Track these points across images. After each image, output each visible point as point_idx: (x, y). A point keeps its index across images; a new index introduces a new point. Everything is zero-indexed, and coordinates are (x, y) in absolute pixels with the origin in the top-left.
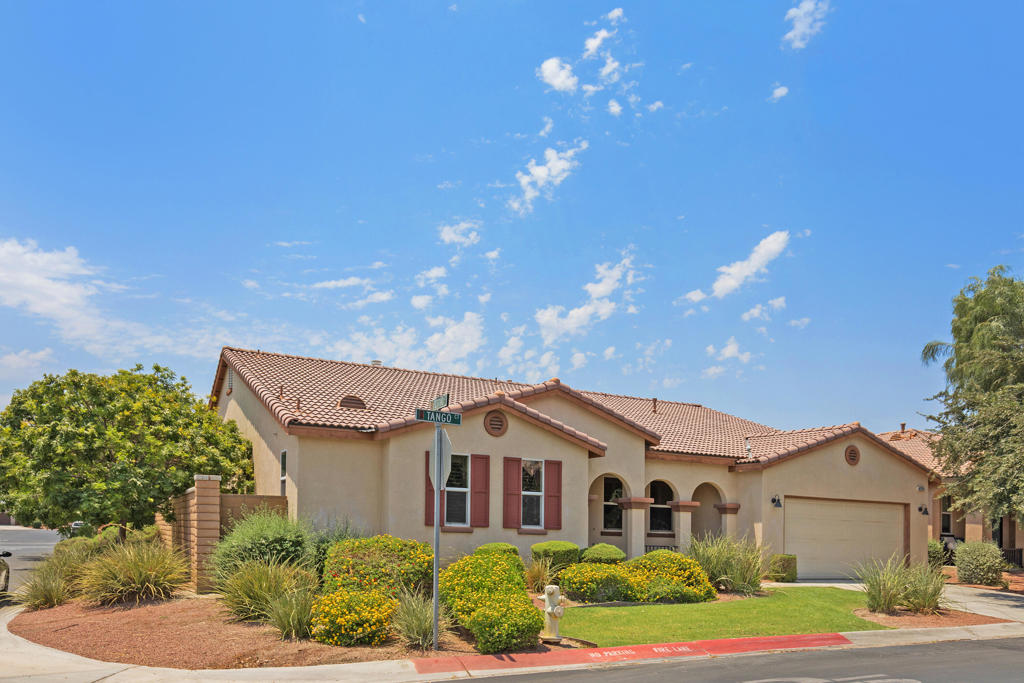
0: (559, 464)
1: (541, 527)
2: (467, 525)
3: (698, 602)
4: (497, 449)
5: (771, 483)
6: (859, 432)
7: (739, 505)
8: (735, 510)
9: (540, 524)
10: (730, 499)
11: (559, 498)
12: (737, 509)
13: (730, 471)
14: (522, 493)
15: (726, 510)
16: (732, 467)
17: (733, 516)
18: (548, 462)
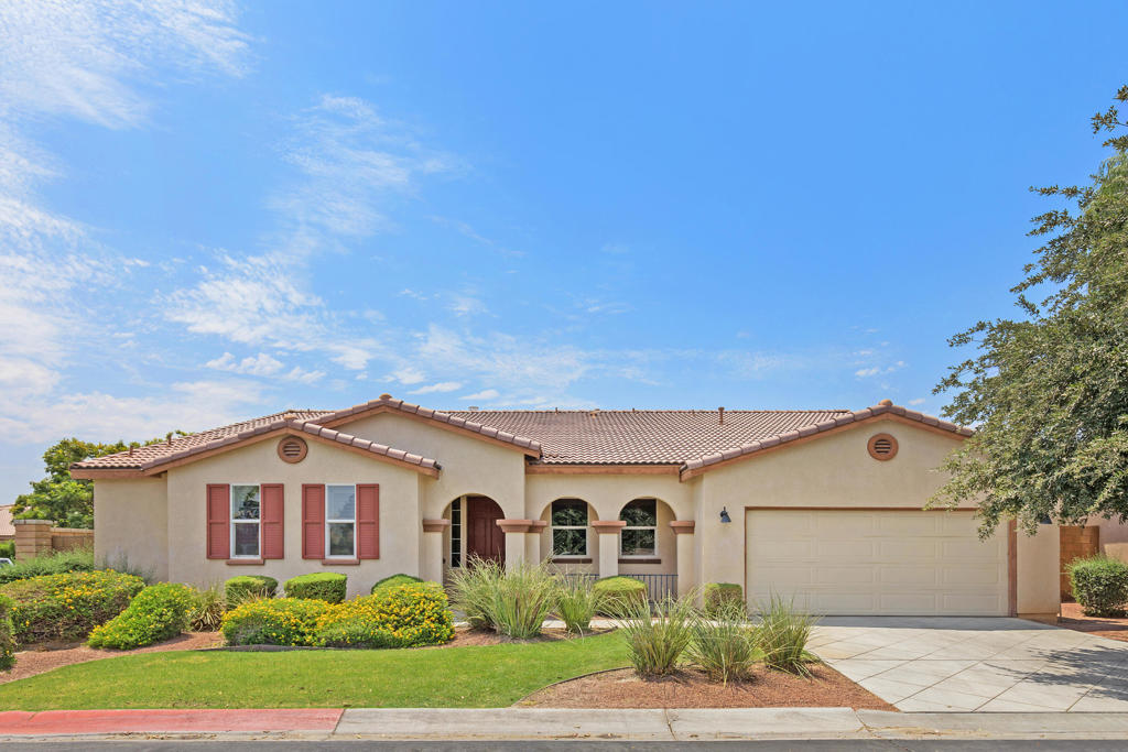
0: (376, 488)
1: (354, 558)
2: (258, 558)
3: (397, 647)
4: (294, 478)
5: (714, 493)
6: (888, 412)
7: (694, 523)
8: (690, 528)
9: (352, 554)
10: (681, 516)
11: (376, 524)
12: (693, 528)
13: (681, 481)
14: (328, 521)
15: (676, 530)
16: (680, 475)
17: (688, 536)
18: (360, 487)
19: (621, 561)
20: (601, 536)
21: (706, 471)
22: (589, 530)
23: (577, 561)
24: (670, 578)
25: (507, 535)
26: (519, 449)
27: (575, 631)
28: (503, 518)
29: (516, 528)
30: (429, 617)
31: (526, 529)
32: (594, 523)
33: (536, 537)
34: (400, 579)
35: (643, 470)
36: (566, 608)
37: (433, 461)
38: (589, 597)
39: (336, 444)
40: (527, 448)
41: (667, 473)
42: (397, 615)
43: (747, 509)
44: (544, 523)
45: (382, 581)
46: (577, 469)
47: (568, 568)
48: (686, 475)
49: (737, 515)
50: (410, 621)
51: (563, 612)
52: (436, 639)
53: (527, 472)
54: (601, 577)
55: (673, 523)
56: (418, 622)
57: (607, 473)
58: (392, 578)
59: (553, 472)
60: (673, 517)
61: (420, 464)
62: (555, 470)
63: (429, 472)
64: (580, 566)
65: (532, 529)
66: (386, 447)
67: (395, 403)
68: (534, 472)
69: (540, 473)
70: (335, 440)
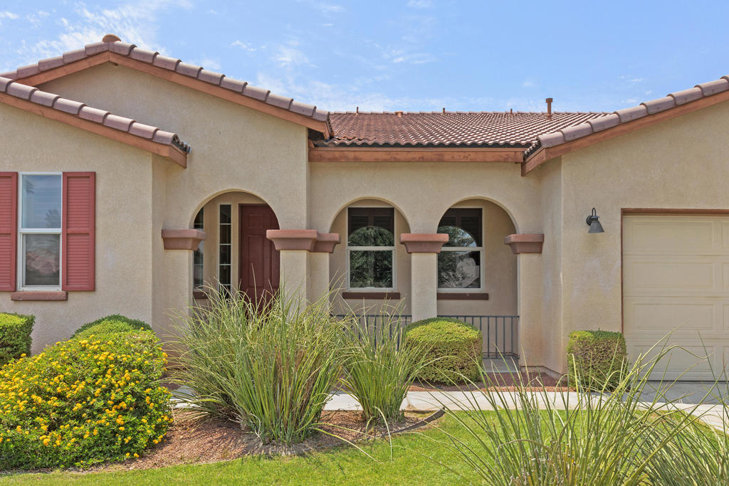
0: (92, 177)
1: (58, 289)
5: (584, 186)
7: (543, 236)
8: (536, 246)
9: (57, 283)
10: (524, 225)
11: (92, 234)
12: (540, 244)
13: (523, 174)
14: (22, 230)
15: (515, 248)
16: (523, 165)
17: (535, 257)
18: (68, 177)
19: (440, 297)
20: (414, 257)
21: (568, 150)
22: (396, 251)
23: (380, 296)
24: (508, 320)
25: (282, 254)
26: (298, 120)
27: (377, 422)
28: (277, 227)
29: (294, 242)
30: (117, 402)
31: (309, 245)
32: (404, 237)
33: (324, 258)
34: (109, 325)
35: (473, 156)
36: (362, 379)
37: (171, 135)
38: (400, 356)
39: (30, 106)
40: (310, 118)
41: (506, 161)
42: (61, 397)
43: (625, 212)
44: (336, 237)
45: (84, 328)
46: (381, 154)
47: (365, 306)
48: (533, 162)
49: (611, 220)
50: (82, 411)
51: (358, 384)
52: (124, 448)
53: (311, 159)
54: (414, 320)
55: (513, 238)
56: (95, 414)
57: (422, 160)
58: (98, 322)
59: (347, 160)
60: (513, 229)
61: (153, 138)
62: (351, 155)
63: (165, 152)
64: (386, 303)
65: (317, 245)
66: (104, 112)
67: (122, 47)
68: (321, 159)
69: (330, 160)
70: (29, 101)
